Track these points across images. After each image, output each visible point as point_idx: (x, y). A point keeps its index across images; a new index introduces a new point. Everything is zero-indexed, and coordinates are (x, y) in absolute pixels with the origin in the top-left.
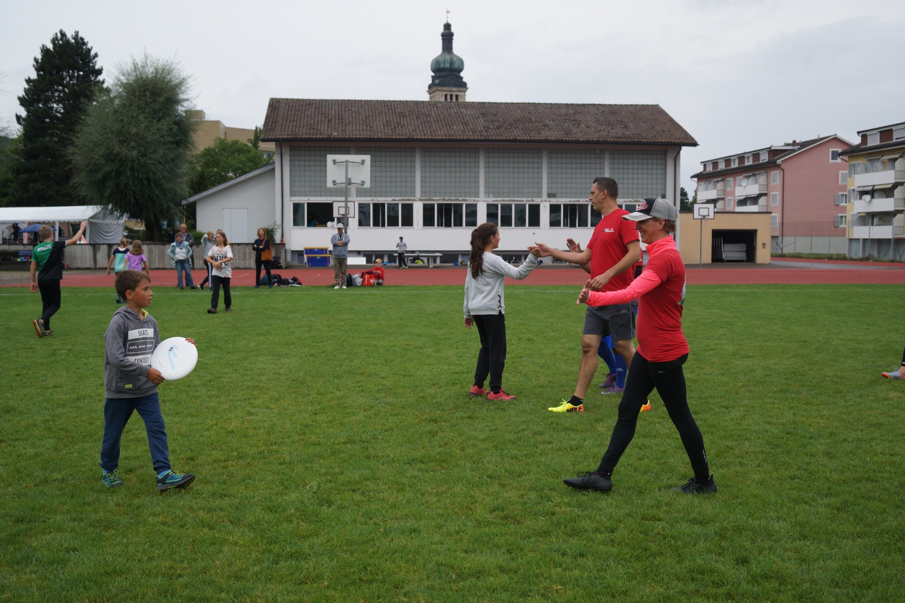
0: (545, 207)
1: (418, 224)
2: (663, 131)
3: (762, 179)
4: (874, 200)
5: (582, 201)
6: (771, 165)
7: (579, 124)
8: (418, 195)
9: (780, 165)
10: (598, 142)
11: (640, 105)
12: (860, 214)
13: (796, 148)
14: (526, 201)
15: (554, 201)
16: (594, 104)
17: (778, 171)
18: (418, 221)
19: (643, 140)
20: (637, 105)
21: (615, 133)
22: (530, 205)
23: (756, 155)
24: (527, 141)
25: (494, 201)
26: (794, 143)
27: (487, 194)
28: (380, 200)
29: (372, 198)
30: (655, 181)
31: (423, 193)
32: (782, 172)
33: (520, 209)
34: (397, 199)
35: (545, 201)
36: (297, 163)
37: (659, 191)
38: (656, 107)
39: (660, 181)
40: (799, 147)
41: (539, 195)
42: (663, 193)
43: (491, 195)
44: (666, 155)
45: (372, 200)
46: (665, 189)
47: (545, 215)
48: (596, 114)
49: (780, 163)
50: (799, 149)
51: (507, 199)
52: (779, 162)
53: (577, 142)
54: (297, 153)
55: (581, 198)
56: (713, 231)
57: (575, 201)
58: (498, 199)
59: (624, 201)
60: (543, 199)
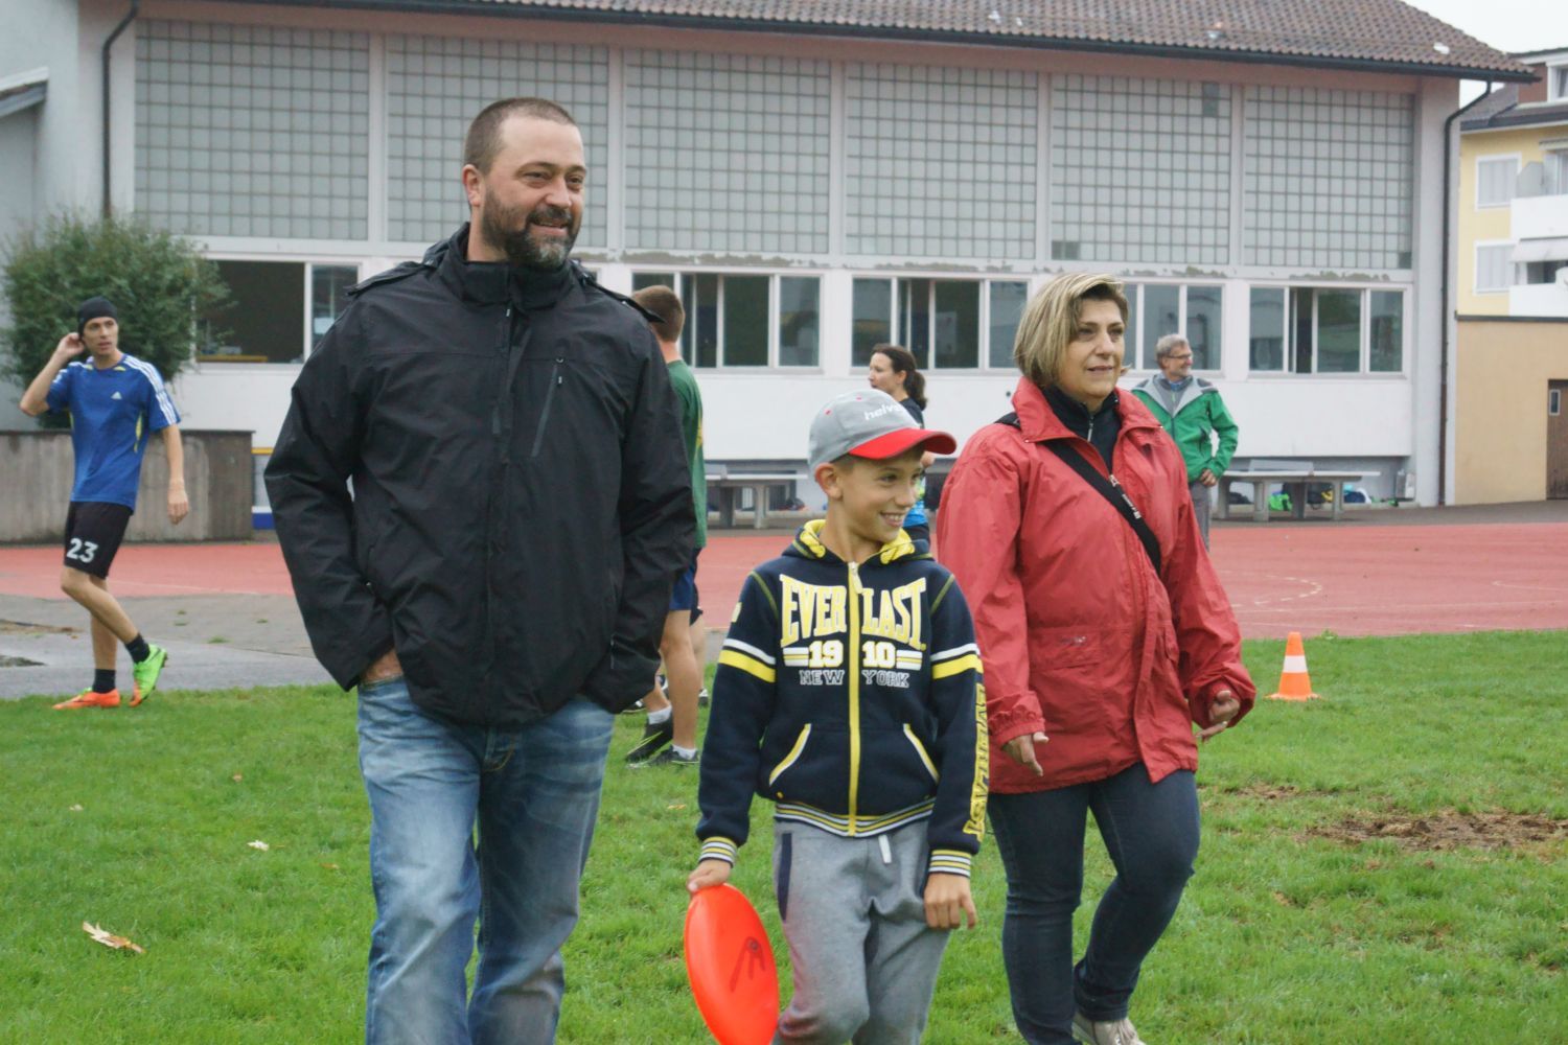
5: (1162, 274)
8: (616, 238)
14: (984, 269)
25: (879, 267)
27: (856, 238)
31: (634, 231)
35: (1046, 270)
37: (1393, 243)
39: (1393, 207)
41: (1026, 247)
42: (1403, 248)
43: (868, 246)
44: (1415, 109)
46: (1410, 233)
51: (921, 258)
54: (160, 49)
55: (1156, 261)
56: (1553, 383)
57: (1138, 274)
58: (895, 261)
59: (1293, 277)
60: (1039, 264)
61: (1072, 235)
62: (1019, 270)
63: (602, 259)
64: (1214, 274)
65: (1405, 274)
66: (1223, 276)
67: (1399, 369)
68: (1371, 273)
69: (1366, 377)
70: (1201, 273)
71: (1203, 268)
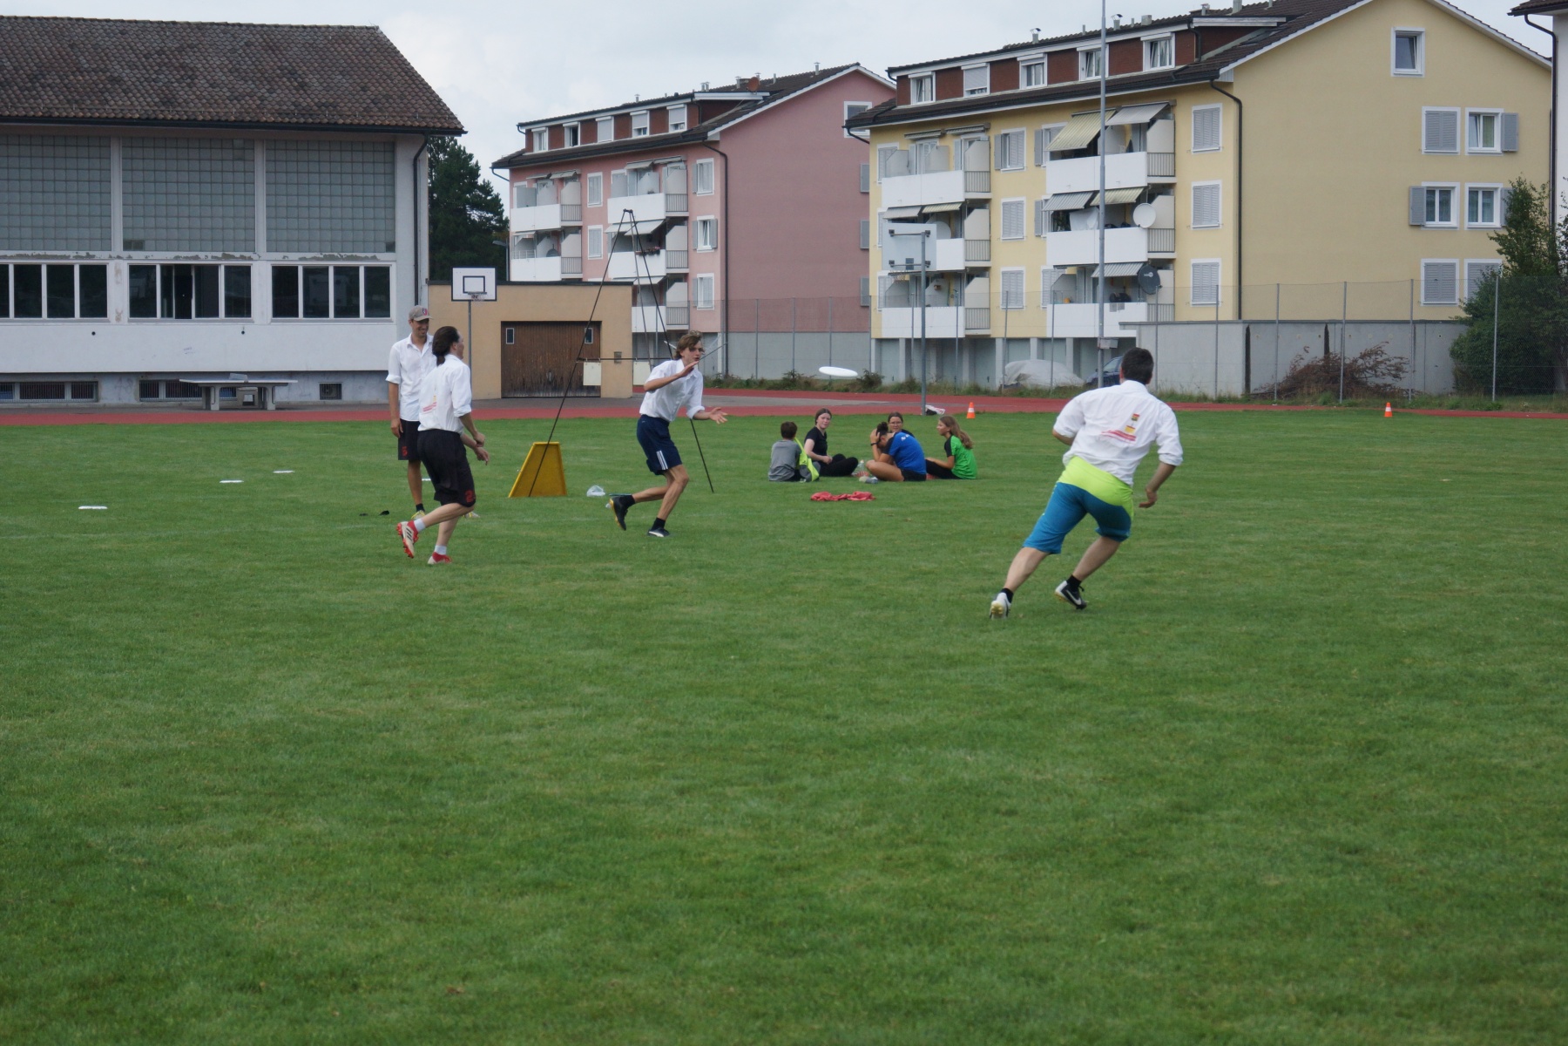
2: (387, 97)
3: (673, 176)
5: (205, 258)
7: (193, 78)
9: (716, 142)
10: (239, 125)
11: (333, 27)
12: (899, 277)
14: (75, 259)
15: (139, 258)
16: (226, 24)
17: (711, 160)
19: (341, 121)
20: (328, 27)
21: (278, 101)
22: (82, 268)
23: (658, 110)
24: (75, 120)
26: (746, 85)
30: (370, 213)
32: (720, 160)
33: (61, 274)
35: (119, 257)
37: (380, 236)
38: (372, 31)
39: (381, 213)
40: (768, 94)
41: (106, 245)
42: (389, 240)
44: (393, 152)
46: (394, 230)
47: (118, 292)
48: (234, 50)
49: (717, 138)
50: (767, 100)
51: (29, 253)
52: (713, 134)
53: (192, 123)
55: (201, 251)
56: (504, 324)
57: (186, 258)
59: (301, 259)
60: (114, 254)
61: (140, 235)
62: (99, 257)
64: (243, 258)
65: (389, 256)
66: (250, 259)
67: (388, 315)
68: (363, 255)
69: (362, 321)
70: (233, 257)
71: (237, 254)
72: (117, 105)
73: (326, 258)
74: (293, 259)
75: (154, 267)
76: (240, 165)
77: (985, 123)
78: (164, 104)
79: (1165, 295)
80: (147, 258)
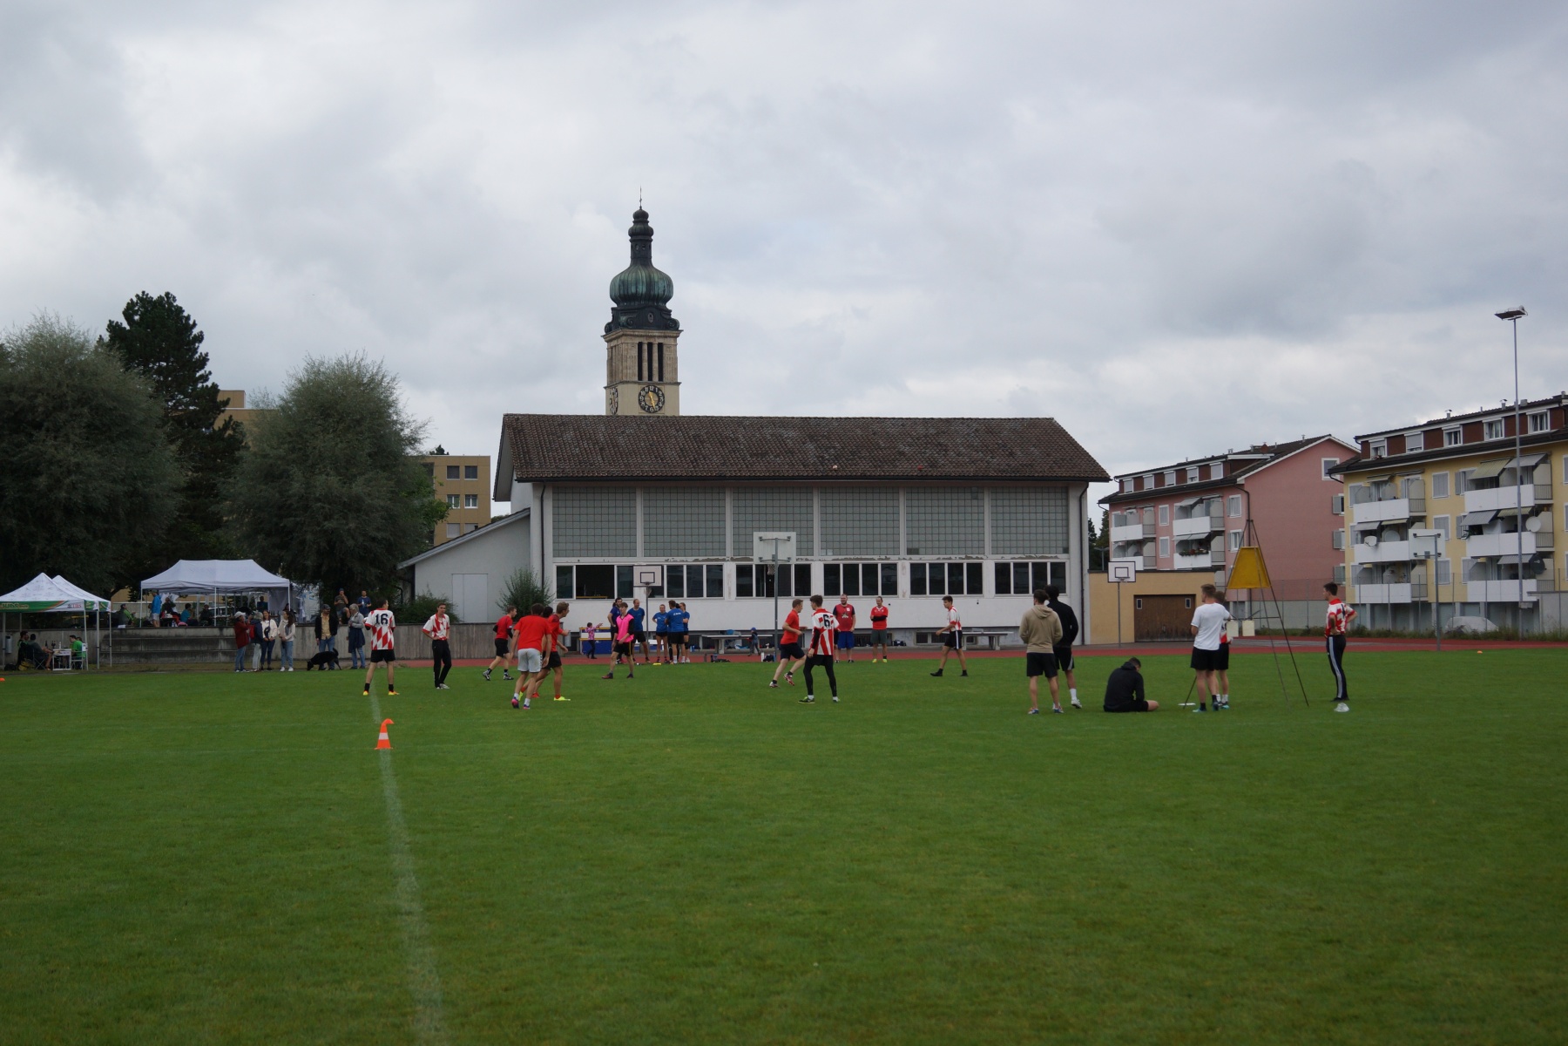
0: (904, 568)
1: (730, 593)
2: (1063, 460)
3: (1216, 507)
4: (1382, 544)
5: (955, 559)
6: (1228, 485)
7: (946, 451)
8: (729, 552)
9: (1243, 485)
10: (975, 478)
11: (1027, 419)
12: (1365, 566)
13: (1267, 456)
14: (878, 560)
15: (916, 559)
16: (963, 419)
17: (1239, 496)
18: (730, 589)
19: (1036, 475)
20: (1023, 419)
21: (997, 463)
22: (883, 565)
23: (1204, 466)
24: (880, 477)
25: (834, 560)
26: (1264, 449)
27: (825, 548)
28: (676, 560)
29: (666, 558)
30: (1053, 530)
31: (736, 549)
32: (1245, 495)
33: (870, 570)
34: (701, 558)
35: (904, 559)
36: (562, 510)
37: (1060, 544)
38: (1050, 421)
39: (1059, 530)
40: (1273, 455)
41: (896, 551)
42: (1065, 545)
43: (830, 552)
44: (1067, 493)
45: (667, 561)
46: (1068, 540)
47: (904, 580)
48: (968, 434)
49: (1243, 482)
50: (1273, 459)
51: (852, 557)
52: (1240, 480)
53: (948, 478)
54: (562, 496)
55: (953, 554)
56: (1136, 597)
57: (944, 559)
58: (840, 557)
59: (1014, 559)
60: (901, 556)
61: (916, 545)
62: (893, 559)
63: (724, 560)
64: (977, 558)
65: (1065, 556)
66: (982, 559)
68: (1049, 556)
70: (972, 558)
71: (974, 556)
72: (903, 468)
73: (1027, 558)
74: (1008, 558)
75: (925, 565)
76: (975, 502)
77: (1421, 469)
78: (931, 467)
79: (1548, 575)
80: (920, 559)
